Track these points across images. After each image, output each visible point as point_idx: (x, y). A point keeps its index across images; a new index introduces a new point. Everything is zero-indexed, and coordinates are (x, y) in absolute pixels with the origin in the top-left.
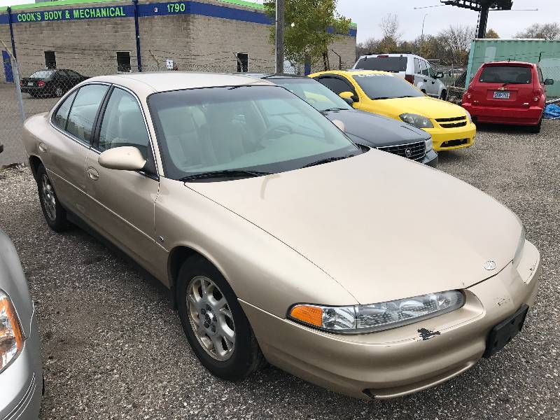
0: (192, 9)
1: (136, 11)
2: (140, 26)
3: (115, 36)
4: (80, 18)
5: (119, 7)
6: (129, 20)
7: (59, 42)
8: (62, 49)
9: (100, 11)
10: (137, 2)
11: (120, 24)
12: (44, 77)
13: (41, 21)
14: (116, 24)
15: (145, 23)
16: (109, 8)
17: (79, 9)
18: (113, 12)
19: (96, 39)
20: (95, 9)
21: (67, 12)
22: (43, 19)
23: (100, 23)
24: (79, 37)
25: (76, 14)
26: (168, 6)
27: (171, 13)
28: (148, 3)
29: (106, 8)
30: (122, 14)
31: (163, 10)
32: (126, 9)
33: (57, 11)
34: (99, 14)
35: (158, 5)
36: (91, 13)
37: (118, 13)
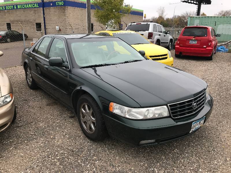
0: (67, 4)
1: (43, 5)
2: (45, 11)
3: (35, 16)
4: (20, 8)
5: (36, 3)
6: (40, 9)
7: (12, 19)
8: (13, 22)
9: (29, 5)
10: (43, 1)
11: (37, 11)
12: (2, 34)
13: (5, 10)
14: (35, 11)
15: (47, 10)
16: (32, 4)
17: (20, 5)
18: (34, 6)
19: (27, 17)
20: (27, 4)
21: (15, 6)
22: (5, 9)
23: (28, 10)
24: (20, 16)
25: (19, 7)
26: (56, 3)
27: (57, 6)
28: (48, 1)
29: (31, 4)
30: (38, 7)
31: (54, 4)
32: (39, 4)
33: (11, 6)
34: (28, 7)
35: (52, 2)
36: (25, 6)
37: (35, 6)
